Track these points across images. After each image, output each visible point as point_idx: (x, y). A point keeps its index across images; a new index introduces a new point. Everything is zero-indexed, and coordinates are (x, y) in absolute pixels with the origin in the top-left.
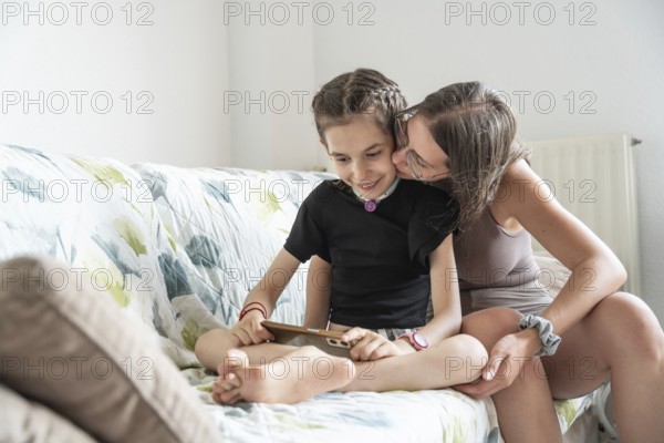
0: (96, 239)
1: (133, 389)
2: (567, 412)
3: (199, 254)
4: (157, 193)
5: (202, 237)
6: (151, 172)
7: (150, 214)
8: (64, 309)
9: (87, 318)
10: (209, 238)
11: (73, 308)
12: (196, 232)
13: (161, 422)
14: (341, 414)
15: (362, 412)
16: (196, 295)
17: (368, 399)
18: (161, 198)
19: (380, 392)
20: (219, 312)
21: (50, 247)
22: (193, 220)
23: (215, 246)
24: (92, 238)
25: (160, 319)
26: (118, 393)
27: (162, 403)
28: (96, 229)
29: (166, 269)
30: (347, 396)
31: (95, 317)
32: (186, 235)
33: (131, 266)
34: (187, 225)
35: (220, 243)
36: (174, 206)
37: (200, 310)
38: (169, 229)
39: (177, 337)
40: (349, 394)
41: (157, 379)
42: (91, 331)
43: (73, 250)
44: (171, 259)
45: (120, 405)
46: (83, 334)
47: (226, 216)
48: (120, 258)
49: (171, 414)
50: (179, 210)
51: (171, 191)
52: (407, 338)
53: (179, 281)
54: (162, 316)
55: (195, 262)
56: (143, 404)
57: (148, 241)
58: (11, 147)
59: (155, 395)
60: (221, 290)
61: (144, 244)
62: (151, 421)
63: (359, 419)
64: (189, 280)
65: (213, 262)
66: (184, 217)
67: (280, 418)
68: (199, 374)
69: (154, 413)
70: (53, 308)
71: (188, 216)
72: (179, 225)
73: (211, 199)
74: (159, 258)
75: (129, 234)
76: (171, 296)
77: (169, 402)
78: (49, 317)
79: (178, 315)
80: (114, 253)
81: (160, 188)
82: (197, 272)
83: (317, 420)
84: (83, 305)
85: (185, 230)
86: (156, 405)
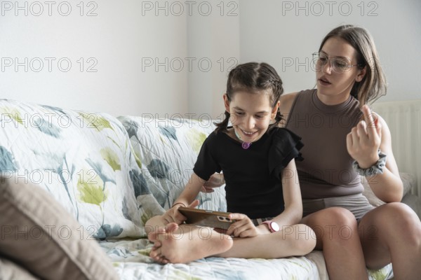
0: (88, 161)
1: (65, 255)
2: (377, 276)
3: (156, 171)
4: (132, 133)
5: (157, 160)
6: (129, 121)
7: (125, 146)
8: (20, 207)
9: (35, 212)
10: (162, 161)
11: (26, 206)
12: (154, 157)
13: (82, 274)
14: (215, 272)
15: (229, 271)
16: (152, 195)
17: (238, 263)
18: (134, 137)
19: (247, 258)
20: (166, 205)
21: (58, 165)
22: (152, 150)
23: (165, 165)
24: (86, 160)
25: (127, 209)
26: (56, 256)
27: (83, 263)
28: (89, 155)
29: (134, 178)
30: (225, 261)
31: (40, 212)
32: (148, 159)
33: (109, 177)
34: (149, 153)
35: (168, 164)
36: (141, 141)
37: (154, 204)
38: (138, 155)
39: (137, 220)
40: (228, 259)
41: (80, 248)
42: (37, 220)
43: (73, 167)
44: (138, 173)
45: (58, 263)
46: (32, 222)
47: (173, 148)
48: (102, 172)
49: (88, 270)
50: (145, 144)
51: (141, 132)
52: (267, 224)
53: (142, 186)
54: (128, 207)
55: (153, 175)
56: (71, 263)
57: (122, 162)
58: (43, 106)
59: (78, 258)
60: (168, 192)
61: (119, 164)
62: (76, 274)
63: (225, 275)
64: (148, 186)
65: (164, 175)
66: (147, 148)
67: (176, 273)
68: (146, 242)
69: (78, 269)
70: (14, 206)
71: (150, 147)
72: (144, 153)
73: (164, 138)
74: (130, 172)
75: (110, 158)
76: (137, 195)
77: (88, 262)
78: (11, 211)
79: (140, 206)
80: (98, 170)
81: (134, 130)
82: (154, 180)
83: (199, 275)
84: (33, 205)
85: (147, 156)
86: (79, 264)
